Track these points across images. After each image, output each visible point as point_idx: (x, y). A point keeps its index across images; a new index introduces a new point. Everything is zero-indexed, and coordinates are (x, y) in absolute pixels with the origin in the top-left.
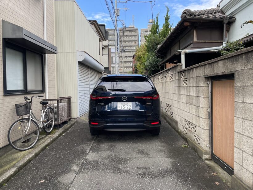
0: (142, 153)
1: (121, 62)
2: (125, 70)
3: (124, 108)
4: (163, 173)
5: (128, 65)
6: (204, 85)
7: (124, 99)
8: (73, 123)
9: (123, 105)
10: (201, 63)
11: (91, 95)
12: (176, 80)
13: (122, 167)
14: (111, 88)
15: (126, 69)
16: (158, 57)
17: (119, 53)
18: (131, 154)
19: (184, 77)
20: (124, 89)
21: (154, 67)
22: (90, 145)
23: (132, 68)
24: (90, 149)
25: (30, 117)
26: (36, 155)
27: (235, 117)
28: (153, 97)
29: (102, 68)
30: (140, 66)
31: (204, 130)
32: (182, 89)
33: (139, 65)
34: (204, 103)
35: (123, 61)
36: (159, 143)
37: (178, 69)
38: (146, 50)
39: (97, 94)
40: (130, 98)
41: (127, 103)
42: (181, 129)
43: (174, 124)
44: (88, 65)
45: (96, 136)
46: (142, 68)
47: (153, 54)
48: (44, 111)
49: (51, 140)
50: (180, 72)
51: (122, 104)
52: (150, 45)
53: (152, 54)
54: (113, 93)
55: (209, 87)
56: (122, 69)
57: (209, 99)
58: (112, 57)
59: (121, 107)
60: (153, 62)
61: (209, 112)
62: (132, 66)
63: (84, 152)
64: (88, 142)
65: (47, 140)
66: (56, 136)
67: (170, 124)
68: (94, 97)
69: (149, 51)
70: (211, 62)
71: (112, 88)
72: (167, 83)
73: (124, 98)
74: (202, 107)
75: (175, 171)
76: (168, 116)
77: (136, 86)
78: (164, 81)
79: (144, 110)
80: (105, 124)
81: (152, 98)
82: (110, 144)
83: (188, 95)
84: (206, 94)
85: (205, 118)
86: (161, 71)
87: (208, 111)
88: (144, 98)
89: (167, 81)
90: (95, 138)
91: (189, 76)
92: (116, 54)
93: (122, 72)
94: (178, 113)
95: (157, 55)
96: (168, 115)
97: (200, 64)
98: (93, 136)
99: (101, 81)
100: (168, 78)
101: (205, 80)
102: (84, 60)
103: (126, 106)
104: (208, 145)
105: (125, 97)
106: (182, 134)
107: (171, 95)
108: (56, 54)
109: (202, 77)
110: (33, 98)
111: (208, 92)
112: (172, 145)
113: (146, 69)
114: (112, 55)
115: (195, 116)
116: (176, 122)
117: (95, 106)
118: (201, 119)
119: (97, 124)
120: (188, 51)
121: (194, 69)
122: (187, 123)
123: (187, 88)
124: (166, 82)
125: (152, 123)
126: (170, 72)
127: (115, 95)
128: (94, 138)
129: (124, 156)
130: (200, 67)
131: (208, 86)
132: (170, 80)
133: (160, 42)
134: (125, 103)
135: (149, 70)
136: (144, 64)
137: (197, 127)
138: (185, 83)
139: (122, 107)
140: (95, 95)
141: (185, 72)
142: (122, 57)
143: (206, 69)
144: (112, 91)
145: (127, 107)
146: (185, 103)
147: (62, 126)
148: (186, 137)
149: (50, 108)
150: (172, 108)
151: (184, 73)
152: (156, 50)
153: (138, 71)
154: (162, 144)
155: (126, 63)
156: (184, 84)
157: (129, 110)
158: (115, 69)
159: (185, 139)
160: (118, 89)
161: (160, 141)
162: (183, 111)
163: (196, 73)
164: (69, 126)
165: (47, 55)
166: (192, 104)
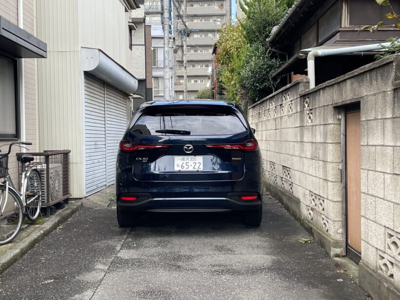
0: (222, 249)
1: (179, 61)
2: (192, 85)
3: (187, 167)
4: (254, 271)
5: (198, 70)
6: (332, 122)
7: (186, 150)
8: (75, 208)
9: (185, 162)
10: (329, 81)
11: (122, 143)
12: (297, 112)
13: (184, 264)
14: (159, 129)
15: (192, 81)
16: (273, 56)
17: (174, 39)
18: (201, 251)
19: (308, 106)
20: (187, 130)
21: (263, 82)
22: (120, 241)
23: (212, 81)
24: (122, 245)
25: (7, 182)
26: (23, 253)
27: (362, 169)
28: (244, 145)
29: (134, 84)
30: (231, 77)
31: (332, 203)
32: (306, 130)
33: (227, 74)
34: (332, 153)
35: (185, 59)
36: (258, 237)
37: (301, 90)
38: (245, 37)
39: (133, 140)
40: (200, 148)
41: (193, 157)
42: (305, 212)
43: (293, 206)
44: (104, 77)
45: (130, 228)
46: (235, 84)
47: (261, 49)
48: (25, 175)
49: (42, 232)
50: (304, 97)
51: (184, 160)
52: (254, 27)
53: (257, 49)
54: (165, 137)
55: (340, 124)
56: (182, 81)
57: (340, 146)
58: (154, 50)
59: (182, 166)
60: (260, 68)
61: (341, 170)
62: (212, 76)
63: (111, 250)
64: (116, 237)
65: (35, 233)
66: (48, 227)
67: (288, 208)
68: (127, 145)
69: (251, 42)
70: (339, 81)
71: (162, 129)
72: (283, 120)
73: (188, 147)
74: (330, 162)
75: (276, 268)
76: (284, 193)
77: (215, 126)
78: (279, 116)
79: (227, 172)
80: (151, 199)
81: (242, 148)
82: (159, 239)
83: (314, 142)
84: (337, 138)
85: (334, 180)
86: (275, 91)
87: (340, 168)
88: (228, 147)
89: (284, 115)
90: (128, 231)
91: (315, 105)
92: (166, 40)
93: (183, 91)
94: (300, 182)
95: (269, 53)
96: (285, 190)
97: (328, 83)
98: (123, 229)
99: (140, 114)
100: (286, 109)
101: (335, 112)
102: (98, 69)
103: (191, 163)
104: (340, 231)
105: (191, 147)
106: (306, 223)
107: (290, 144)
108: (44, 57)
109: (330, 106)
110: (12, 146)
111: (340, 135)
112: (281, 240)
113: (243, 87)
114: (155, 43)
115: (322, 180)
116: (298, 202)
117: (129, 164)
118: (329, 183)
119: (134, 199)
120: (322, 51)
121: (321, 91)
122: (313, 197)
123: (312, 129)
124: (281, 118)
125: (244, 198)
126: (289, 95)
127: (169, 141)
128: (126, 231)
129: (188, 253)
130: (327, 88)
131: (338, 122)
132: (289, 113)
133: (277, 20)
134: (189, 157)
135: (251, 88)
136: (239, 74)
137: (325, 200)
138: (310, 118)
139: (184, 165)
140: (129, 143)
141: (309, 96)
142: (182, 46)
143: (334, 92)
144: (160, 134)
145: (193, 165)
146: (309, 159)
147: (55, 212)
148: (312, 226)
149: (35, 170)
150: (292, 172)
151: (308, 98)
152: (267, 40)
153: (224, 89)
154: (263, 239)
155: (193, 66)
156: (309, 120)
157: (198, 171)
158: (164, 85)
159: (310, 231)
160: (174, 129)
161: (259, 235)
162: (308, 176)
163: (323, 98)
164: (69, 211)
165: (23, 59)
166: (319, 158)
